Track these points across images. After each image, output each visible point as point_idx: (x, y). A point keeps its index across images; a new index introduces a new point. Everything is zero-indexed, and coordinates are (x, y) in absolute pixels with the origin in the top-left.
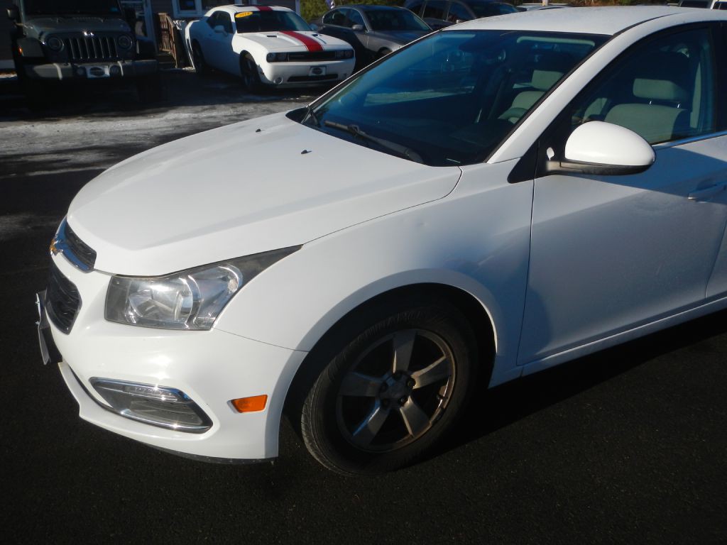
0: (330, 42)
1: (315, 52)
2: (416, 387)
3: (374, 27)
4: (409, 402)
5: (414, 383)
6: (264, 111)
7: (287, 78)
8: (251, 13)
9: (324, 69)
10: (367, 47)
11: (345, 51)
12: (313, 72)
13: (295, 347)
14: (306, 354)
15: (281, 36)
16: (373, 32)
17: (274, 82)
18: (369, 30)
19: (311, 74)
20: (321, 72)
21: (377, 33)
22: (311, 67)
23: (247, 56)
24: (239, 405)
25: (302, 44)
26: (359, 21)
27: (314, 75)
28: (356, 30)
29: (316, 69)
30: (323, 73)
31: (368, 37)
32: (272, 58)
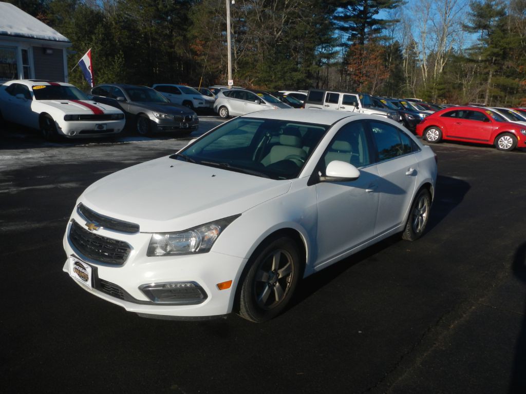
0: (107, 109)
1: (98, 115)
2: (280, 277)
3: (132, 100)
4: (277, 284)
5: (279, 276)
6: (67, 154)
7: (79, 131)
8: (45, 87)
9: (105, 126)
10: (129, 111)
11: (118, 114)
12: (98, 128)
13: (244, 257)
14: (247, 260)
15: (71, 103)
16: (132, 102)
17: (69, 134)
18: (129, 101)
19: (96, 129)
20: (103, 128)
21: (135, 103)
22: (97, 124)
23: (46, 115)
24: (221, 286)
25: (89, 109)
26: (121, 95)
27: (98, 129)
28: (119, 101)
29: (100, 126)
30: (105, 129)
31: (129, 105)
32: (68, 118)
